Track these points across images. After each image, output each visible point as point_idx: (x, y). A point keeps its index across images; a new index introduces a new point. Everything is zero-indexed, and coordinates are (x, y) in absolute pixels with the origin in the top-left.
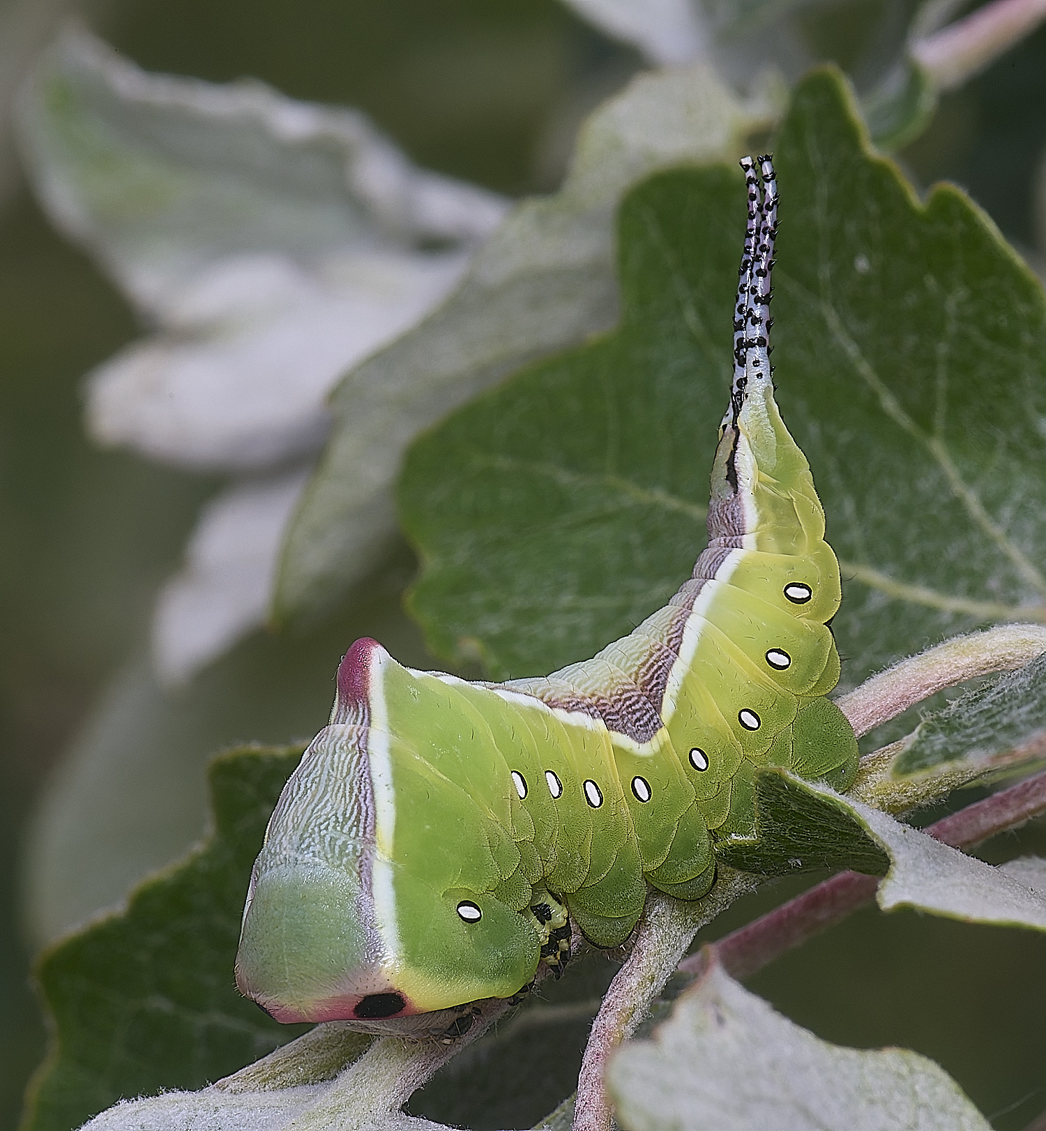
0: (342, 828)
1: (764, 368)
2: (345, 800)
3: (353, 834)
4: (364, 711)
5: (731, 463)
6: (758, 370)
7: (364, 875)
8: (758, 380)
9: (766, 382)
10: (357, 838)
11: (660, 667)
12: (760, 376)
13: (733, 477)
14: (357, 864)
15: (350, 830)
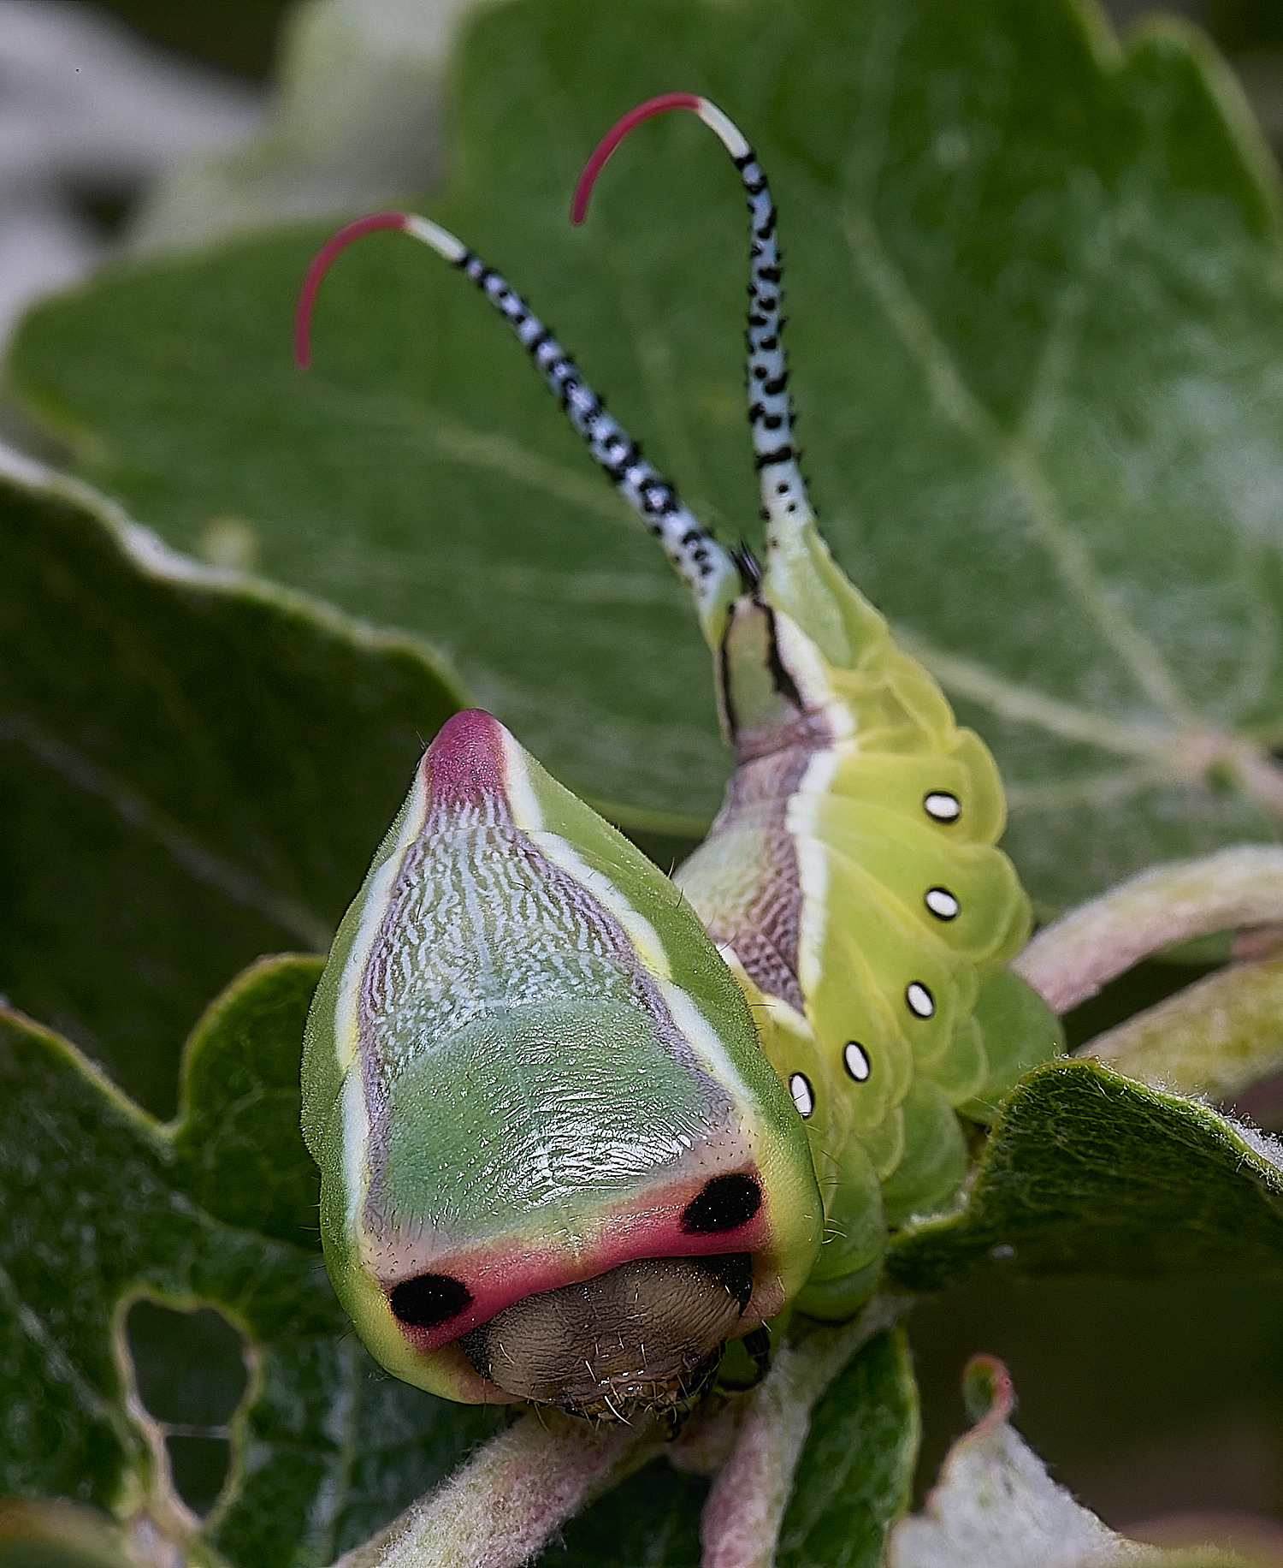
0: (575, 945)
1: (795, 494)
2: (551, 915)
3: (598, 950)
4: (495, 805)
5: (774, 660)
6: (787, 498)
7: (651, 998)
8: (791, 517)
9: (803, 517)
10: (608, 955)
11: (784, 907)
12: (792, 508)
13: (785, 683)
14: (634, 987)
15: (591, 946)
